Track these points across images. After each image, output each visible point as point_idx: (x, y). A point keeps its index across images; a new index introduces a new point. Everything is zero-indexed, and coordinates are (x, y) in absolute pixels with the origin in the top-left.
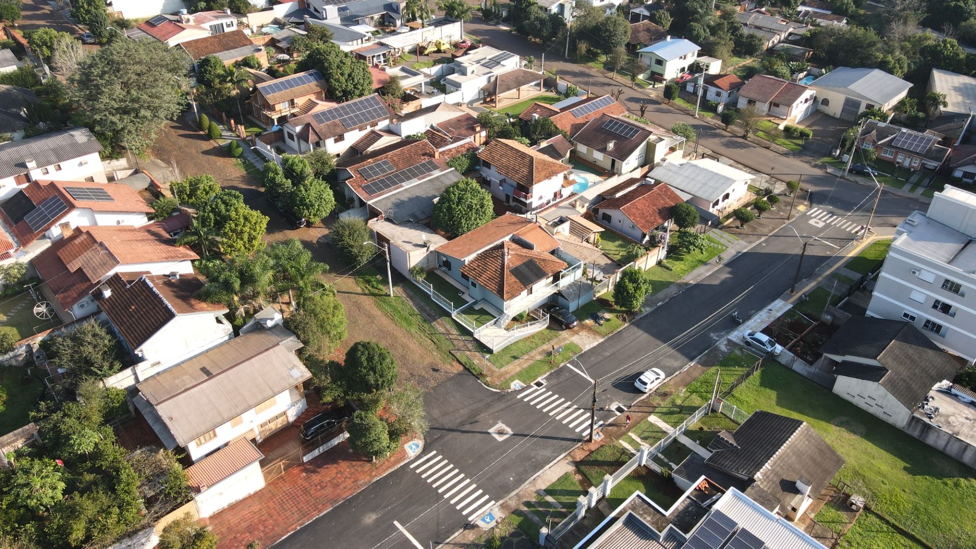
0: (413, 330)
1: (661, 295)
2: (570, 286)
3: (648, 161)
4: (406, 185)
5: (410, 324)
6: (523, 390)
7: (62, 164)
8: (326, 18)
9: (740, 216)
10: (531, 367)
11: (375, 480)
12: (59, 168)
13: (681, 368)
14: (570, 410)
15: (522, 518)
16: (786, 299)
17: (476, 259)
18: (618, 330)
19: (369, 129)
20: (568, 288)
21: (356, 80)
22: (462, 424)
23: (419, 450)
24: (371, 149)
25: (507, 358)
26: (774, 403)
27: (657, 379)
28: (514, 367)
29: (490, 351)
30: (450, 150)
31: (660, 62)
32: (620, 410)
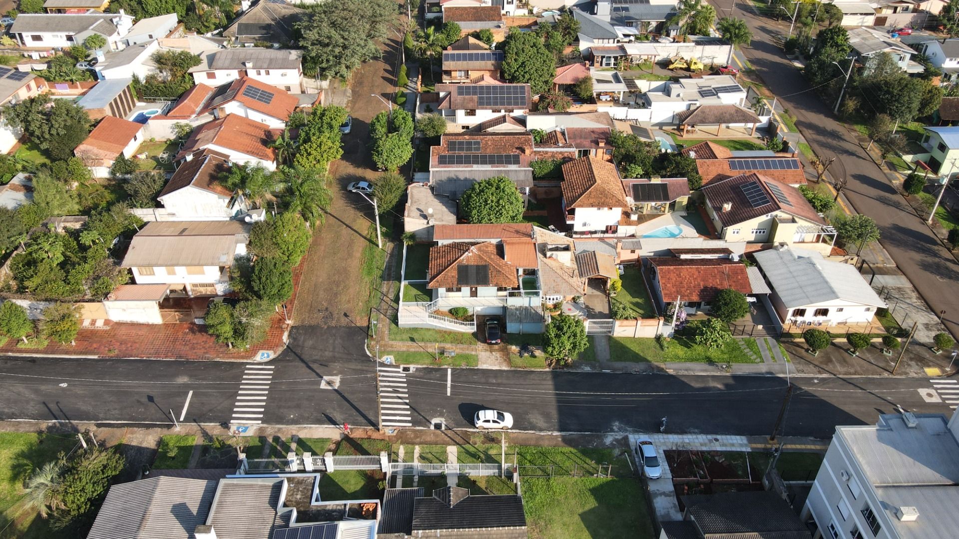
0: (367, 279)
1: (618, 365)
2: (520, 309)
3: (767, 240)
4: (476, 167)
5: (369, 273)
6: (390, 366)
7: (271, 71)
8: (596, 14)
9: (813, 337)
10: (415, 354)
11: (218, 360)
12: (268, 73)
13: (541, 430)
14: (400, 401)
15: (260, 444)
16: (750, 442)
17: (449, 246)
18: (533, 369)
19: (503, 113)
20: (517, 309)
21: (527, 69)
22: (315, 361)
23: (266, 360)
24: (490, 130)
25: (406, 336)
26: (581, 511)
27: (494, 422)
28: (403, 346)
29: (397, 324)
30: (547, 153)
31: (943, 148)
32: (438, 426)
